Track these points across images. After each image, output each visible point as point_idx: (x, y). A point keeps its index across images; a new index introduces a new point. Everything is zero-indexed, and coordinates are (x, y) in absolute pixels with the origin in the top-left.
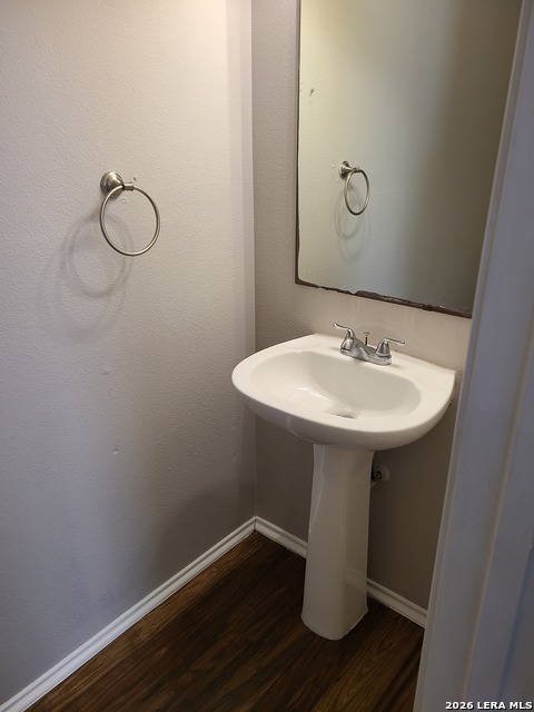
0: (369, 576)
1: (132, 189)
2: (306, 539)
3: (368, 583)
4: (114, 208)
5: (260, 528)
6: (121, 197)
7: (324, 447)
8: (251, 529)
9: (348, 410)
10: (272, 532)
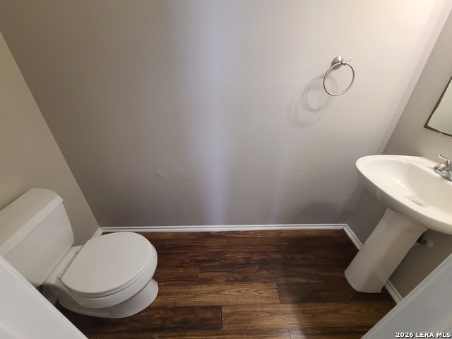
0: (390, 279)
1: (345, 64)
2: (363, 243)
3: (387, 282)
4: (334, 73)
5: (346, 229)
6: (340, 68)
7: (393, 212)
8: (342, 227)
9: (421, 201)
10: (351, 234)
